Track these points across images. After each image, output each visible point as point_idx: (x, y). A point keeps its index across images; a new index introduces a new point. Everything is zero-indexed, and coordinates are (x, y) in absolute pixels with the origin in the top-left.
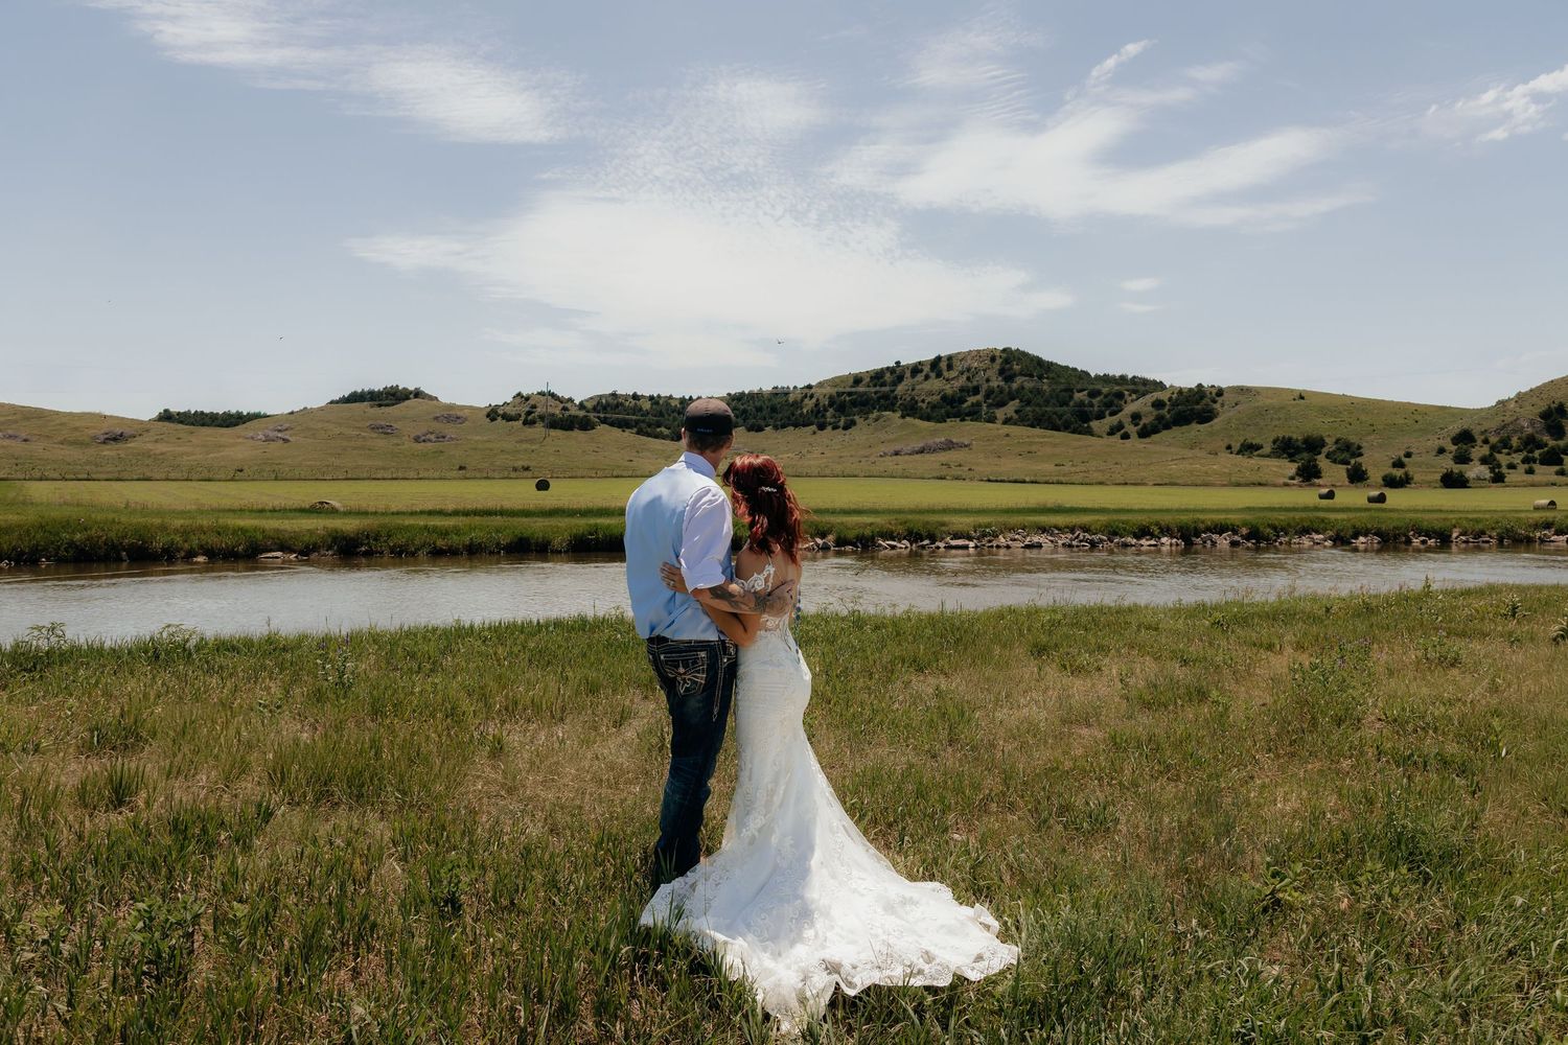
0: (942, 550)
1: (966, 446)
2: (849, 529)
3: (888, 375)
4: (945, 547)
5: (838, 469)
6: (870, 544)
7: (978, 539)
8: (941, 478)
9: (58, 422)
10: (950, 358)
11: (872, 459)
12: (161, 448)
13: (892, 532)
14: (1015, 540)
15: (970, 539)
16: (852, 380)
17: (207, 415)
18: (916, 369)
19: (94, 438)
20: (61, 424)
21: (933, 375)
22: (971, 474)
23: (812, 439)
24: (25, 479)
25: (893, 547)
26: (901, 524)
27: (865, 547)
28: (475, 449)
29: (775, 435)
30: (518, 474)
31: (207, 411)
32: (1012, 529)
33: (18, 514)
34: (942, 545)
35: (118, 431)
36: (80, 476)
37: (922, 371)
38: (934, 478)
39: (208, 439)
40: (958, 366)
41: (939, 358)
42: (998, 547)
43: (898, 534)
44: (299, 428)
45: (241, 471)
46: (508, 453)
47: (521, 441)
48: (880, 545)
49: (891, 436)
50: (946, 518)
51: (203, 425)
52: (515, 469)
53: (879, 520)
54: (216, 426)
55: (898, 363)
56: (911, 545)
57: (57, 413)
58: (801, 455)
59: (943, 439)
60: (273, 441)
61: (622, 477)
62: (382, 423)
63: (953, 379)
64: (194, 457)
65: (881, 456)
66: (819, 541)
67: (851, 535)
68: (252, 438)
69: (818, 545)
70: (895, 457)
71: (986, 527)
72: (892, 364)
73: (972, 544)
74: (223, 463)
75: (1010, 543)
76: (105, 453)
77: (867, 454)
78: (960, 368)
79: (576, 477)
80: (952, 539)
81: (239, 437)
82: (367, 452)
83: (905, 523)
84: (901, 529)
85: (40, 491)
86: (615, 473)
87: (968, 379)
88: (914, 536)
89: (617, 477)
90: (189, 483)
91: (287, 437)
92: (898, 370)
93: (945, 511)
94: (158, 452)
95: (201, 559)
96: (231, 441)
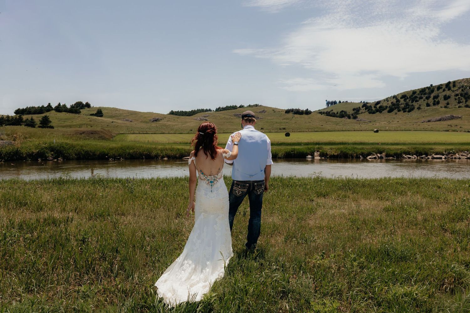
0: (430, 159)
1: (459, 118)
2: (391, 150)
3: (427, 90)
4: (432, 158)
5: (403, 128)
6: (400, 156)
7: (447, 155)
8: (447, 131)
9: (140, 115)
10: (454, 82)
11: (418, 124)
12: (169, 123)
13: (409, 152)
14: (463, 155)
15: (443, 155)
16: (412, 93)
17: (184, 112)
18: (439, 87)
19: (150, 120)
20: (141, 116)
21: (447, 89)
22: (461, 129)
23: (394, 116)
24: (129, 134)
25: (409, 158)
26: (413, 149)
27: (398, 158)
28: (267, 122)
29: (380, 115)
30: (281, 131)
31: (184, 111)
32: (462, 151)
33: (116, 144)
34: (430, 157)
35: (157, 118)
36: (144, 133)
37: (442, 88)
38: (444, 131)
39: (183, 120)
40: (458, 85)
41: (449, 83)
42: (455, 158)
43: (412, 153)
44: (211, 116)
45: (192, 130)
46: (278, 123)
47: (284, 119)
48: (404, 157)
49: (427, 114)
50: (433, 147)
51: (182, 115)
52: (280, 129)
53: (404, 147)
54: (186, 116)
55: (431, 85)
56: (417, 157)
57: (140, 112)
58: (389, 122)
59: (449, 115)
60: (202, 120)
61: (318, 131)
62: (238, 113)
63: (456, 91)
64: (178, 126)
65: (422, 122)
66: (379, 155)
67: (392, 153)
68: (196, 119)
69: (378, 157)
70: (428, 123)
71: (450, 150)
72: (429, 86)
73: (443, 157)
74: (186, 128)
75: (461, 157)
76: (153, 125)
77: (416, 122)
78: (459, 86)
79: (301, 132)
80: (435, 155)
81: (192, 119)
82: (231, 123)
83: (415, 148)
84: (413, 151)
85: (131, 137)
86: (316, 130)
87: (462, 90)
88: (419, 153)
89: (316, 131)
90: (175, 135)
91: (206, 119)
92: (432, 88)
93: (435, 144)
94: (168, 124)
95: (166, 159)
96: (190, 120)
